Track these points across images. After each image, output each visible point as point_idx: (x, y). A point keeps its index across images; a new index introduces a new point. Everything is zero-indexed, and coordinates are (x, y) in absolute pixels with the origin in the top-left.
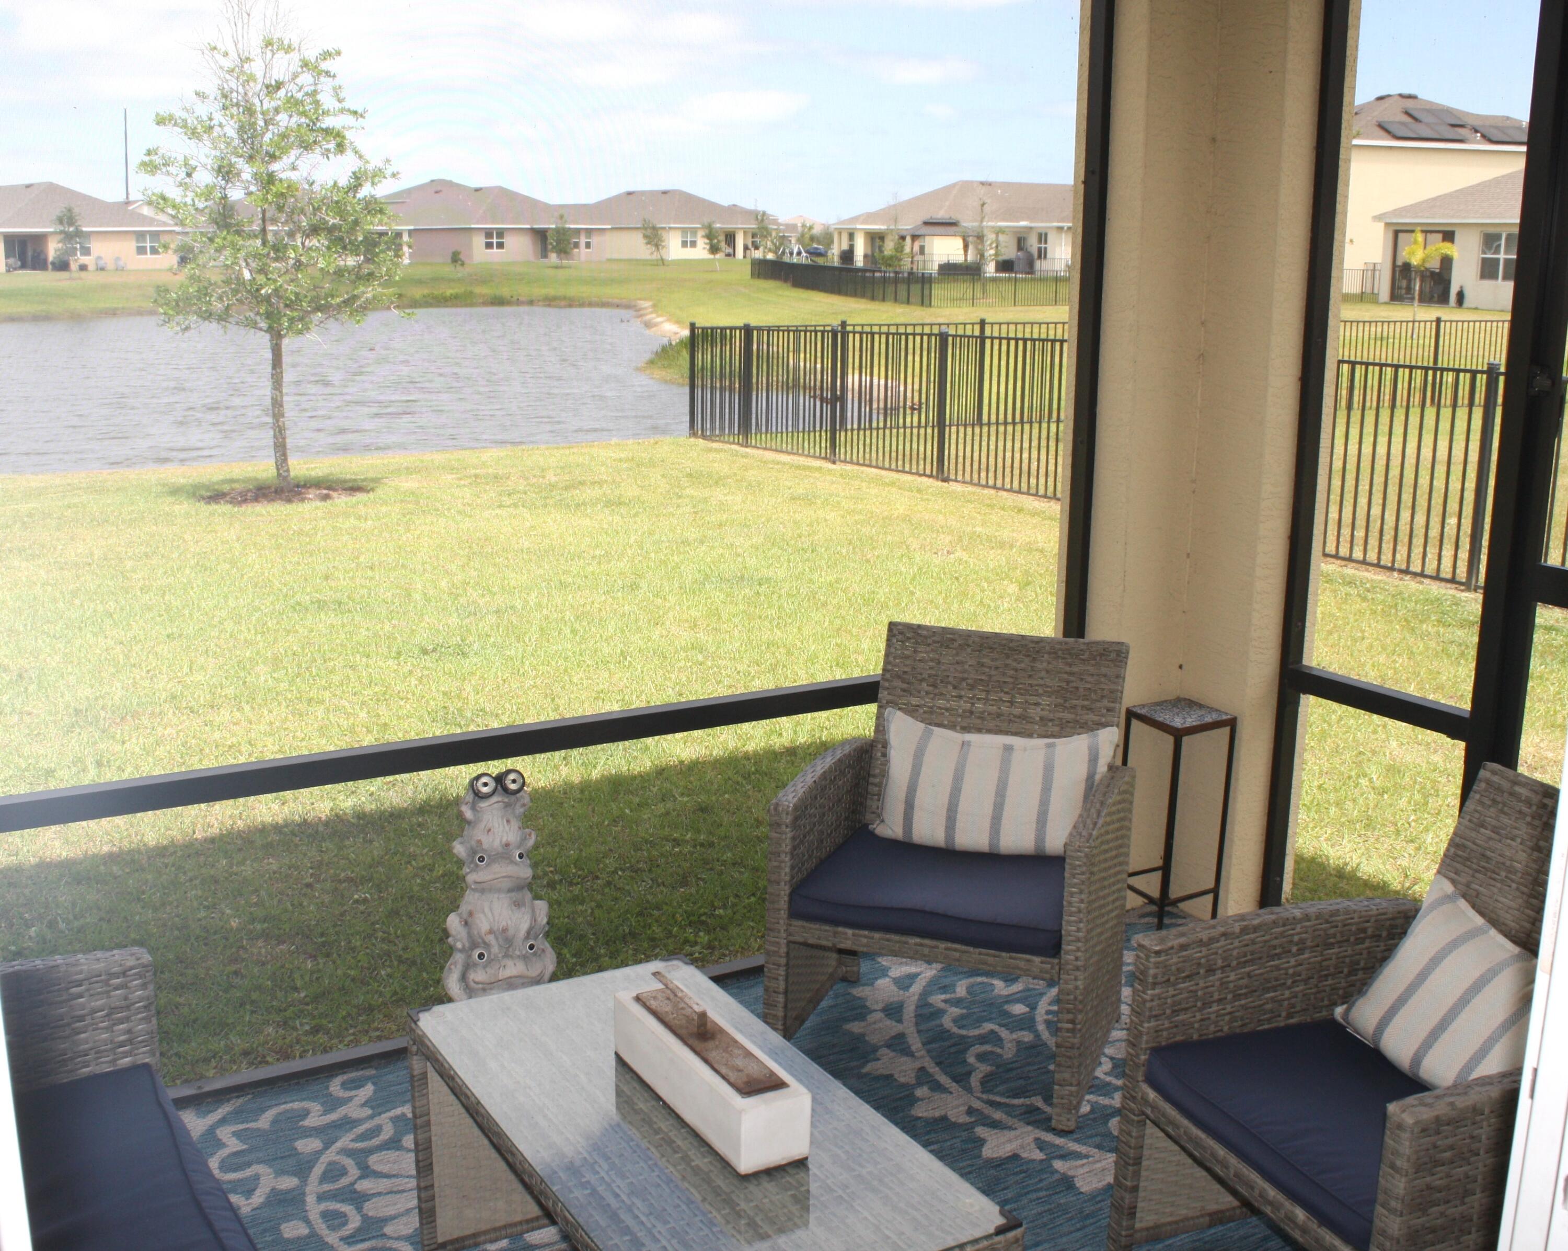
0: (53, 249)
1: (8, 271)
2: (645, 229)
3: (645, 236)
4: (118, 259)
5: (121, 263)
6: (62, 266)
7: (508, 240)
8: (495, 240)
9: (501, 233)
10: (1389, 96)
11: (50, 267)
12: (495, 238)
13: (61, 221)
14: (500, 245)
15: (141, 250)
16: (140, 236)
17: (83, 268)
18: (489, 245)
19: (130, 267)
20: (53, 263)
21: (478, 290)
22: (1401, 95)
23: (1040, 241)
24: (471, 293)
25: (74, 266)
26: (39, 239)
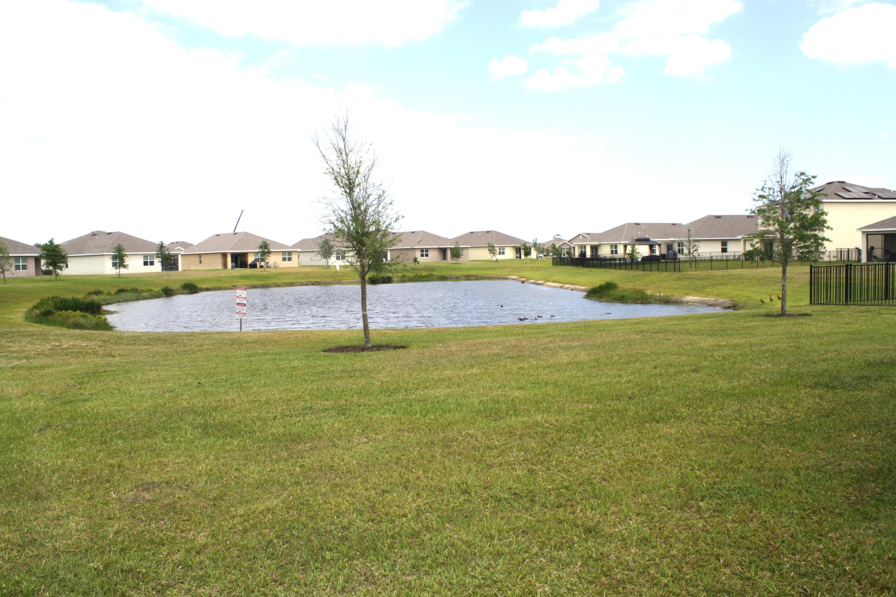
0: (251, 259)
1: (232, 268)
2: (489, 247)
3: (489, 250)
4: (275, 263)
5: (277, 265)
6: (253, 266)
7: (430, 253)
8: (424, 253)
9: (427, 250)
10: (833, 182)
11: (248, 267)
12: (425, 252)
13: (261, 247)
14: (427, 255)
15: (284, 259)
16: (284, 253)
17: (261, 267)
18: (422, 255)
19: (280, 266)
20: (250, 265)
21: (434, 273)
22: (838, 182)
23: (679, 246)
24: (432, 274)
25: (258, 266)
26: (245, 255)
